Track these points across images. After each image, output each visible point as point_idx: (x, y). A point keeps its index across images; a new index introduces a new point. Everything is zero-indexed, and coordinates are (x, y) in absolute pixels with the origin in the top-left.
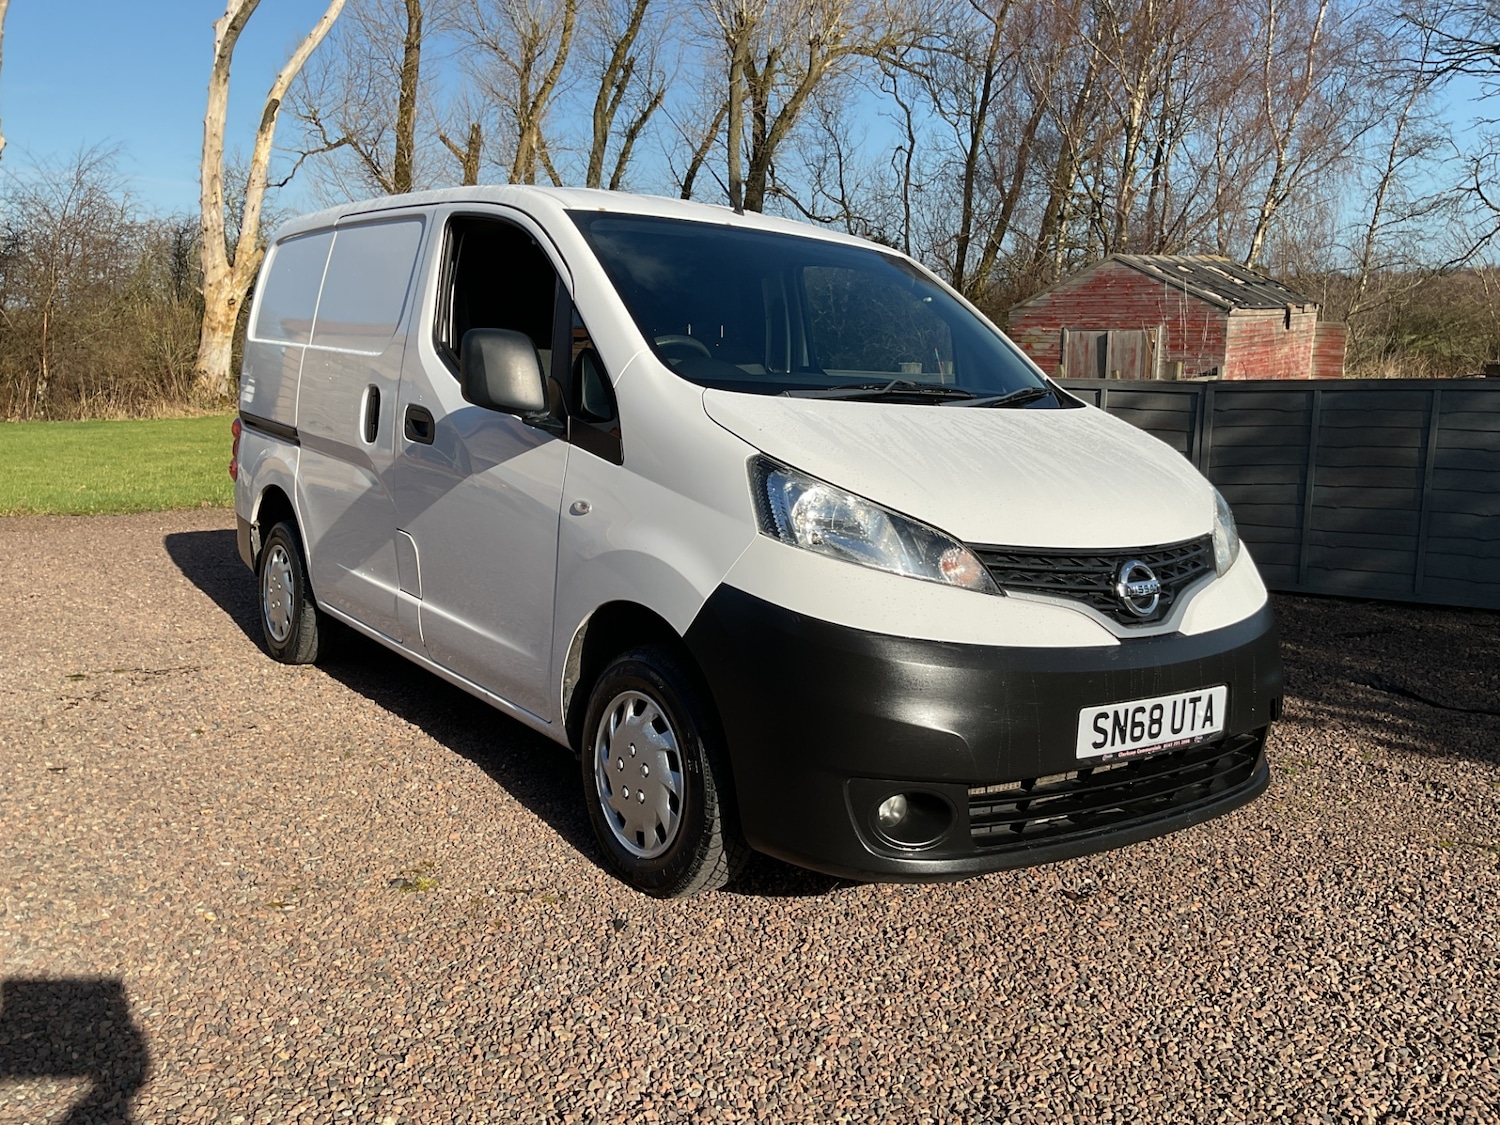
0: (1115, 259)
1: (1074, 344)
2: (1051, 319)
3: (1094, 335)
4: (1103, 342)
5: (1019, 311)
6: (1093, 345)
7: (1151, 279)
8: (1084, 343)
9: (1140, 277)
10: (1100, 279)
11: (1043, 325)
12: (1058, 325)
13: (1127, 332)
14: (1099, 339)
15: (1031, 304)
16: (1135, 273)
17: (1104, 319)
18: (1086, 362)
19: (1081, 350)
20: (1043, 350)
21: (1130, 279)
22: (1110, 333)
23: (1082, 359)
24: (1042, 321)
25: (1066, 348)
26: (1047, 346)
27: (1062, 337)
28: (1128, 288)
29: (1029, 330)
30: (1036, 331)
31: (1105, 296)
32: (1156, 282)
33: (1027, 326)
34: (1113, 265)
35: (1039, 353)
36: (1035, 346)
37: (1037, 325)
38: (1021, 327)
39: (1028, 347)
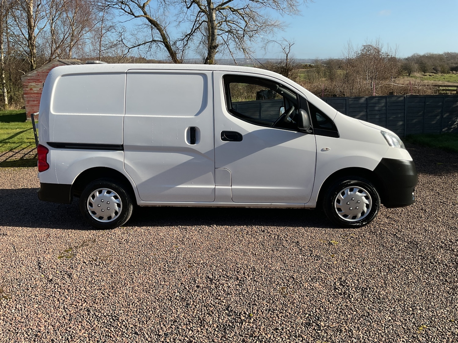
0: (58, 61)
2: (38, 80)
5: (25, 77)
11: (36, 82)
12: (42, 82)
15: (29, 75)
24: (35, 81)
26: (38, 89)
29: (30, 84)
30: (33, 84)
33: (29, 82)
34: (58, 63)
35: (36, 92)
36: (34, 89)
37: (33, 82)
38: (27, 83)
39: (31, 89)
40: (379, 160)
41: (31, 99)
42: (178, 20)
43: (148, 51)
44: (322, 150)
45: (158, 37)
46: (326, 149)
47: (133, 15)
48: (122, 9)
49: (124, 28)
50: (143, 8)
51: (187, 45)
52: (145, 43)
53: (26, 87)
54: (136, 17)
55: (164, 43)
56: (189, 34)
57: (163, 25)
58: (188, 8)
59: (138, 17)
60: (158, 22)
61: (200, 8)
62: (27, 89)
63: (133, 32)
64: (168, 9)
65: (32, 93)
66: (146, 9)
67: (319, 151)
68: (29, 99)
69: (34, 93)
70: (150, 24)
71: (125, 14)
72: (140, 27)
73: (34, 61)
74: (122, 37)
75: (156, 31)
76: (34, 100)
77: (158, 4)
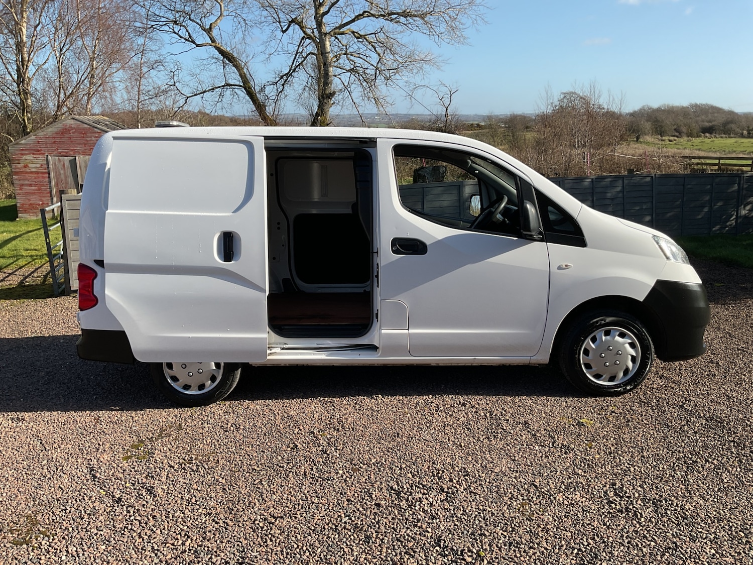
0: (73, 118)
1: (55, 164)
2: (39, 151)
3: (67, 159)
4: (73, 163)
5: (16, 146)
6: (67, 164)
7: (95, 129)
8: (62, 163)
9: (89, 128)
10: (66, 129)
11: (34, 154)
12: (44, 154)
13: (87, 157)
14: (70, 161)
15: (23, 142)
16: (86, 126)
17: (72, 150)
18: (65, 173)
19: (60, 166)
20: (36, 168)
21: (84, 129)
22: (77, 158)
23: (62, 172)
24: (32, 152)
25: (51, 166)
26: (38, 166)
27: (47, 160)
28: (83, 134)
29: (24, 157)
30: (30, 157)
31: (70, 138)
32: (99, 131)
33: (22, 154)
34: (72, 122)
35: (34, 170)
36: (30, 165)
37: (30, 154)
38: (19, 155)
39: (26, 166)
40: (652, 283)
41: (26, 182)
42: (267, 52)
43: (218, 102)
44: (560, 268)
45: (235, 79)
46: (566, 266)
47: (193, 42)
48: (175, 32)
49: (178, 63)
50: (209, 31)
51: (283, 92)
52: (213, 89)
53: (17, 162)
54: (197, 46)
55: (245, 89)
56: (286, 74)
57: (243, 59)
58: (284, 32)
59: (202, 45)
60: (235, 55)
61: (304, 32)
62: (19, 166)
63: (193, 71)
64: (251, 34)
65: (27, 173)
66: (215, 33)
67: (554, 269)
68: (21, 182)
69: (31, 173)
70: (222, 58)
71: (180, 41)
72: (205, 62)
73: (29, 119)
74: (176, 78)
75: (231, 69)
76: (31, 185)
77: (234, 25)
